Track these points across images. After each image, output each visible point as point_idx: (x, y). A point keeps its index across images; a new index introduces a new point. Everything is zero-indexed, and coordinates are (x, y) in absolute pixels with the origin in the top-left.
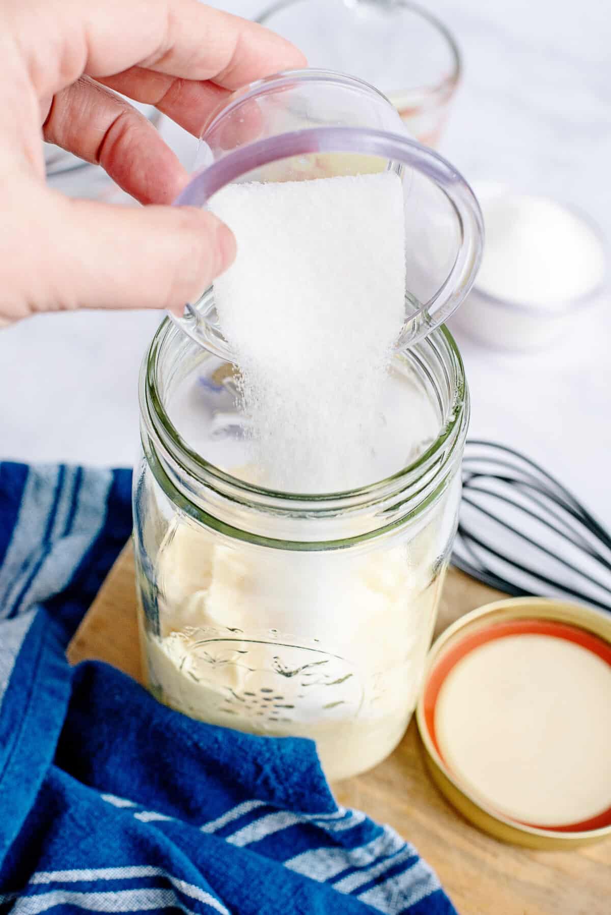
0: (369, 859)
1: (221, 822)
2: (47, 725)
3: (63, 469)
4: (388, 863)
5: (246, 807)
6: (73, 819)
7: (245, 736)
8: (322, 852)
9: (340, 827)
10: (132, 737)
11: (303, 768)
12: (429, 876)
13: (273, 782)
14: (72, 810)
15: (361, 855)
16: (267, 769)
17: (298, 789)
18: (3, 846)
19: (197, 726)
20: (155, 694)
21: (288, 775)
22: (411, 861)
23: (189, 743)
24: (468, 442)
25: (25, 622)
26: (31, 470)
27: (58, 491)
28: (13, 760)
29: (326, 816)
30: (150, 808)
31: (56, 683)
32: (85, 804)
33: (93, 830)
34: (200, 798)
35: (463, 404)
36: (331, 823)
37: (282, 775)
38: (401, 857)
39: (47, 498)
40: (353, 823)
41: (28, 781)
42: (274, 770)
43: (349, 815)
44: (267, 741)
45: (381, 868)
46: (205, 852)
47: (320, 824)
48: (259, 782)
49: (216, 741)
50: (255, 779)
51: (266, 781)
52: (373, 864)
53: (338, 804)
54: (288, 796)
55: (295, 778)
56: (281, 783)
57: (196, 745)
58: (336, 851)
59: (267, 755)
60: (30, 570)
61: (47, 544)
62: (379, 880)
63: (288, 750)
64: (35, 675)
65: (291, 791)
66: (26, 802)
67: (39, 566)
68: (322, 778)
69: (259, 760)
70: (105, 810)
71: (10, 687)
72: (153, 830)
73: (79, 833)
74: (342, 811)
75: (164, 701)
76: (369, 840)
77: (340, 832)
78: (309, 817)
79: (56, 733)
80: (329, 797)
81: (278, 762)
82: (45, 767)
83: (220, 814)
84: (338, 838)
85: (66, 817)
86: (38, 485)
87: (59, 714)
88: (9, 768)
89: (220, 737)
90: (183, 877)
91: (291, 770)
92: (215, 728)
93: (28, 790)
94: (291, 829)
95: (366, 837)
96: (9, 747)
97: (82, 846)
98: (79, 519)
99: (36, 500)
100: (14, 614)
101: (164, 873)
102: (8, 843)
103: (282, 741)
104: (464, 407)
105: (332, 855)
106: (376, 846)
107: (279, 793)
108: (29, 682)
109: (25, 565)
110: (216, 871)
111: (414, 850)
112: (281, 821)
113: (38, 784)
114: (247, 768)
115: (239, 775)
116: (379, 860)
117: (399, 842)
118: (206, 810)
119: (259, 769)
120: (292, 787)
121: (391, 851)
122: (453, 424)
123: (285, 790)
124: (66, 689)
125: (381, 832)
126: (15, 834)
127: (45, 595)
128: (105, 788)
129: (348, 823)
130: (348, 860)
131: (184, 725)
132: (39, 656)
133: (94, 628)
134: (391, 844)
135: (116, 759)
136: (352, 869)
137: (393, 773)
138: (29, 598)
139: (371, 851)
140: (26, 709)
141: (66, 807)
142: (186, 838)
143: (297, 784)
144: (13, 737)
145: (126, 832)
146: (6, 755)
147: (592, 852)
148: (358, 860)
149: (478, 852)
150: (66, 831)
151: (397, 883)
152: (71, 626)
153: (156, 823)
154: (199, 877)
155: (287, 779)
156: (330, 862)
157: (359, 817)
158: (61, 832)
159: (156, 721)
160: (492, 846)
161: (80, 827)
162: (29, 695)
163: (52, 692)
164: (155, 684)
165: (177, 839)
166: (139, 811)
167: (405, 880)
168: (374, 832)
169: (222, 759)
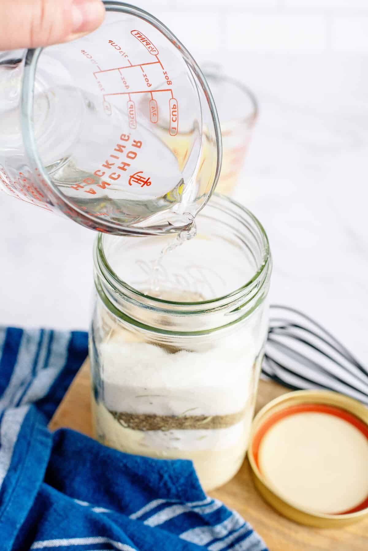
0: (224, 532)
1: (140, 513)
2: (39, 461)
3: (42, 331)
4: (236, 535)
5: (154, 504)
6: (55, 511)
7: (153, 460)
8: (197, 530)
9: (208, 511)
10: (88, 465)
11: (186, 474)
12: (259, 542)
13: (170, 484)
14: (55, 506)
15: (221, 529)
16: (166, 477)
17: (183, 487)
18: (16, 528)
19: (126, 456)
20: (101, 442)
21: (178, 478)
22: (248, 533)
23: (121, 465)
24: (272, 307)
25: (24, 410)
26: (24, 332)
27: (40, 344)
28: (21, 479)
29: (200, 503)
30: (99, 506)
31: (44, 439)
32: (62, 503)
33: (67, 517)
34: (127, 499)
35: (268, 256)
36: (203, 508)
37: (174, 479)
38: (242, 531)
39: (33, 348)
40: (215, 508)
41: (29, 491)
42: (170, 477)
43: (212, 502)
44: (165, 462)
45: (231, 538)
46: (131, 528)
47: (197, 510)
48: (161, 484)
49: (136, 462)
50: (159, 483)
51: (165, 484)
52: (227, 536)
53: (206, 495)
54: (178, 491)
55: (182, 481)
56: (174, 484)
57: (125, 466)
58: (205, 528)
59: (166, 469)
60: (26, 385)
61: (34, 373)
62: (231, 545)
63: (177, 466)
64: (31, 435)
65: (179, 489)
66: (29, 503)
67: (30, 384)
68: (197, 480)
69: (162, 472)
70: (74, 506)
71: (18, 440)
72: (101, 516)
73: (59, 518)
74: (209, 499)
75: (106, 443)
76: (225, 519)
77: (208, 515)
78: (190, 504)
79: (44, 465)
80: (201, 491)
81: (172, 472)
82: (39, 483)
83: (139, 509)
84: (207, 519)
85: (52, 510)
86: (29, 340)
87: (46, 454)
88: (19, 484)
89: (139, 460)
90: (119, 540)
91: (180, 476)
92: (136, 456)
93: (29, 496)
94: (179, 516)
95: (222, 516)
96: (18, 472)
97: (62, 525)
98: (52, 360)
99: (27, 349)
100: (18, 405)
101: (108, 540)
102: (18, 526)
103: (174, 462)
104: (269, 259)
105: (203, 532)
106: (228, 524)
107: (173, 491)
108: (28, 438)
109: (22, 384)
110: (138, 538)
111: (250, 526)
112: (174, 511)
113: (34, 493)
114: (154, 477)
115: (150, 481)
116: (231, 533)
117: (242, 521)
118: (131, 506)
119: (161, 477)
120: (180, 486)
121: (237, 527)
122: (263, 267)
123: (177, 488)
124: (50, 442)
125: (230, 514)
126: (22, 521)
127: (35, 399)
128: (73, 495)
129: (212, 507)
130: (212, 533)
131: (118, 456)
132: (33, 426)
133: (64, 415)
134: (237, 522)
135: (78, 479)
136: (216, 540)
137: (236, 489)
138: (26, 399)
139: (225, 527)
140: (27, 451)
141: (51, 504)
142: (120, 521)
143: (183, 484)
144: (20, 466)
145: (86, 517)
146: (17, 476)
147: (352, 529)
148: (218, 533)
149: (287, 531)
150: (52, 517)
151: (241, 546)
152: (49, 416)
153: (104, 514)
154: (128, 540)
155: (177, 481)
156: (202, 536)
157: (218, 504)
158: (49, 519)
159: (102, 454)
160: (294, 527)
161: (60, 515)
162: (29, 444)
163: (42, 443)
164: (101, 433)
165: (116, 521)
166: (93, 507)
167: (246, 543)
168: (227, 514)
169: (140, 473)
